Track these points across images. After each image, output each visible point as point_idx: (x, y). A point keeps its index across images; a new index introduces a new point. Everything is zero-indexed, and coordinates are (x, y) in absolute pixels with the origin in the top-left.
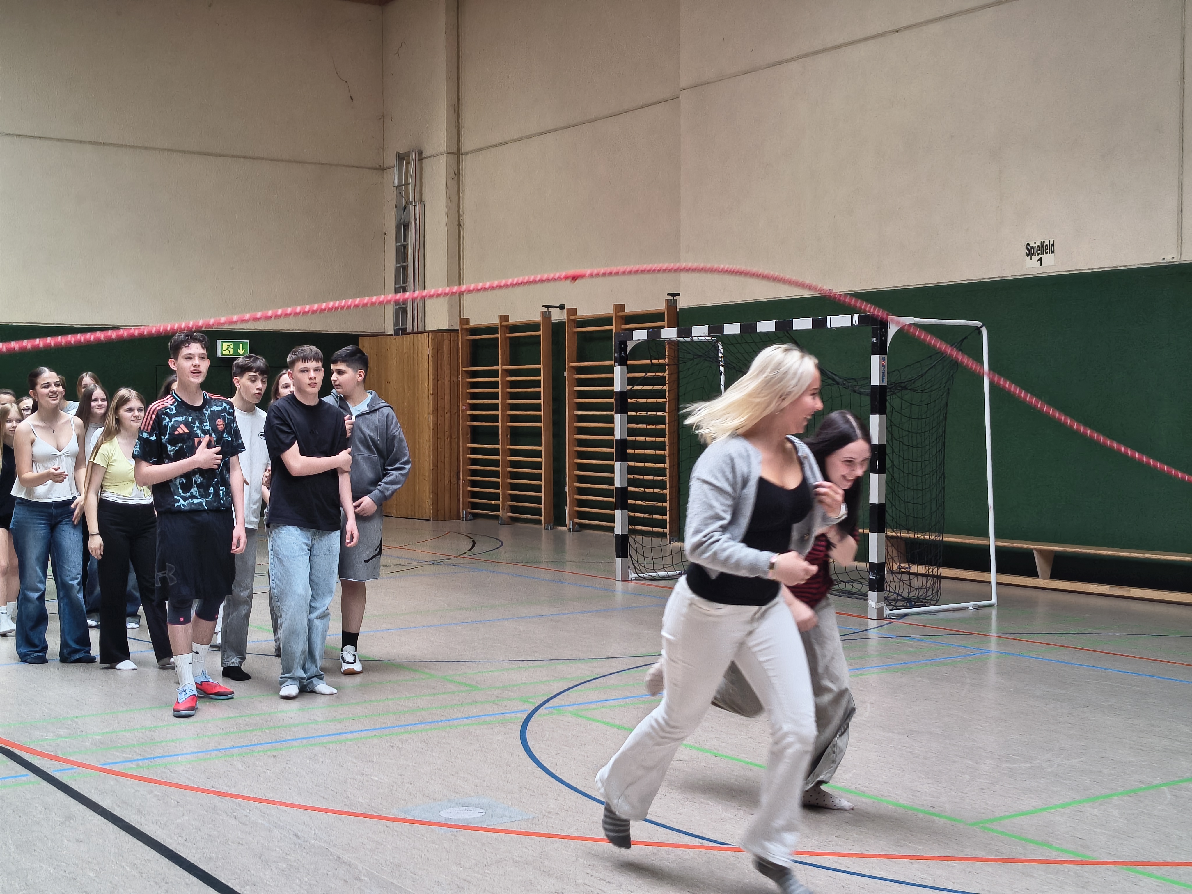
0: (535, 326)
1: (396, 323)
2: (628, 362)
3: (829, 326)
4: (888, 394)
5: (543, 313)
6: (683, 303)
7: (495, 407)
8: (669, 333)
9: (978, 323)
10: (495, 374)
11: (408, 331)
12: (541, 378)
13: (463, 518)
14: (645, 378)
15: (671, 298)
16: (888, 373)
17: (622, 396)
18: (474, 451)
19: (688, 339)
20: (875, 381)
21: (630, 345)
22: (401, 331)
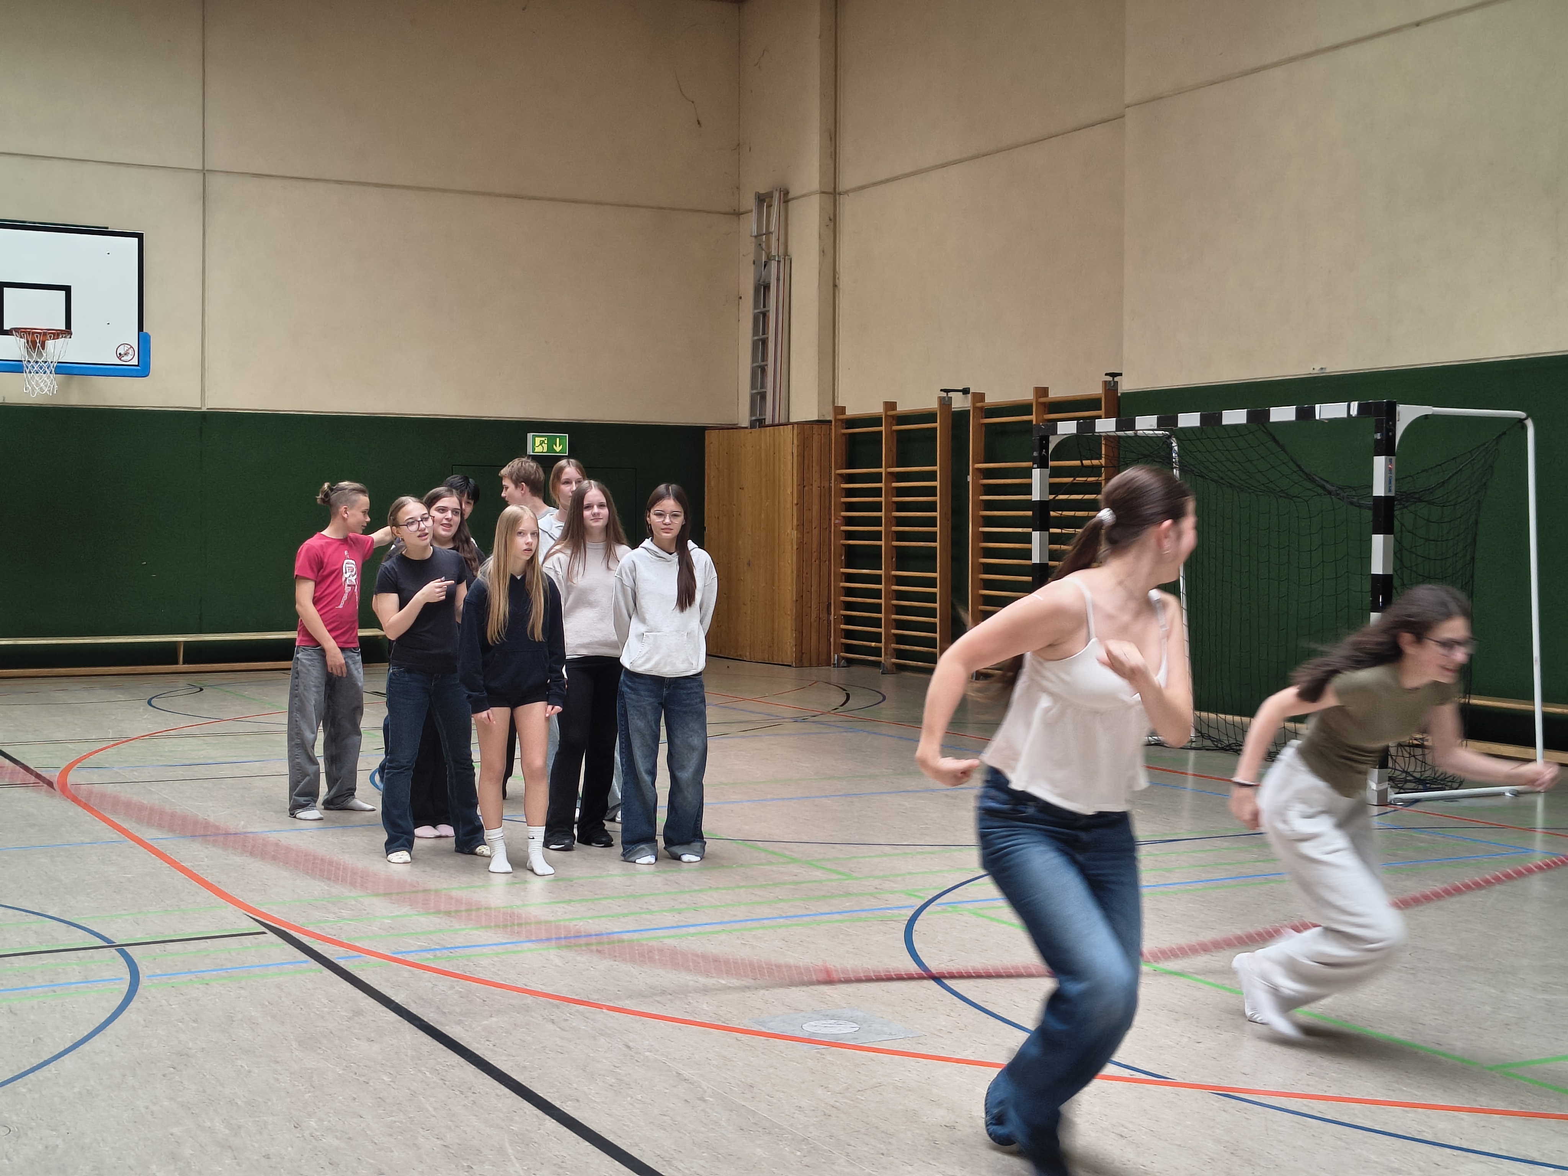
0: (929, 417)
1: (753, 412)
2: (1051, 463)
3: (1317, 417)
4: (1395, 509)
5: (941, 399)
6: (1126, 385)
7: (877, 522)
8: (1106, 426)
9: (1521, 414)
10: (877, 478)
11: (766, 423)
12: (937, 484)
13: (834, 664)
14: (1072, 484)
15: (1110, 379)
16: (1396, 480)
17: (1043, 507)
18: (850, 578)
19: (1130, 433)
20: (1379, 490)
21: (1053, 442)
22: (758, 423)
